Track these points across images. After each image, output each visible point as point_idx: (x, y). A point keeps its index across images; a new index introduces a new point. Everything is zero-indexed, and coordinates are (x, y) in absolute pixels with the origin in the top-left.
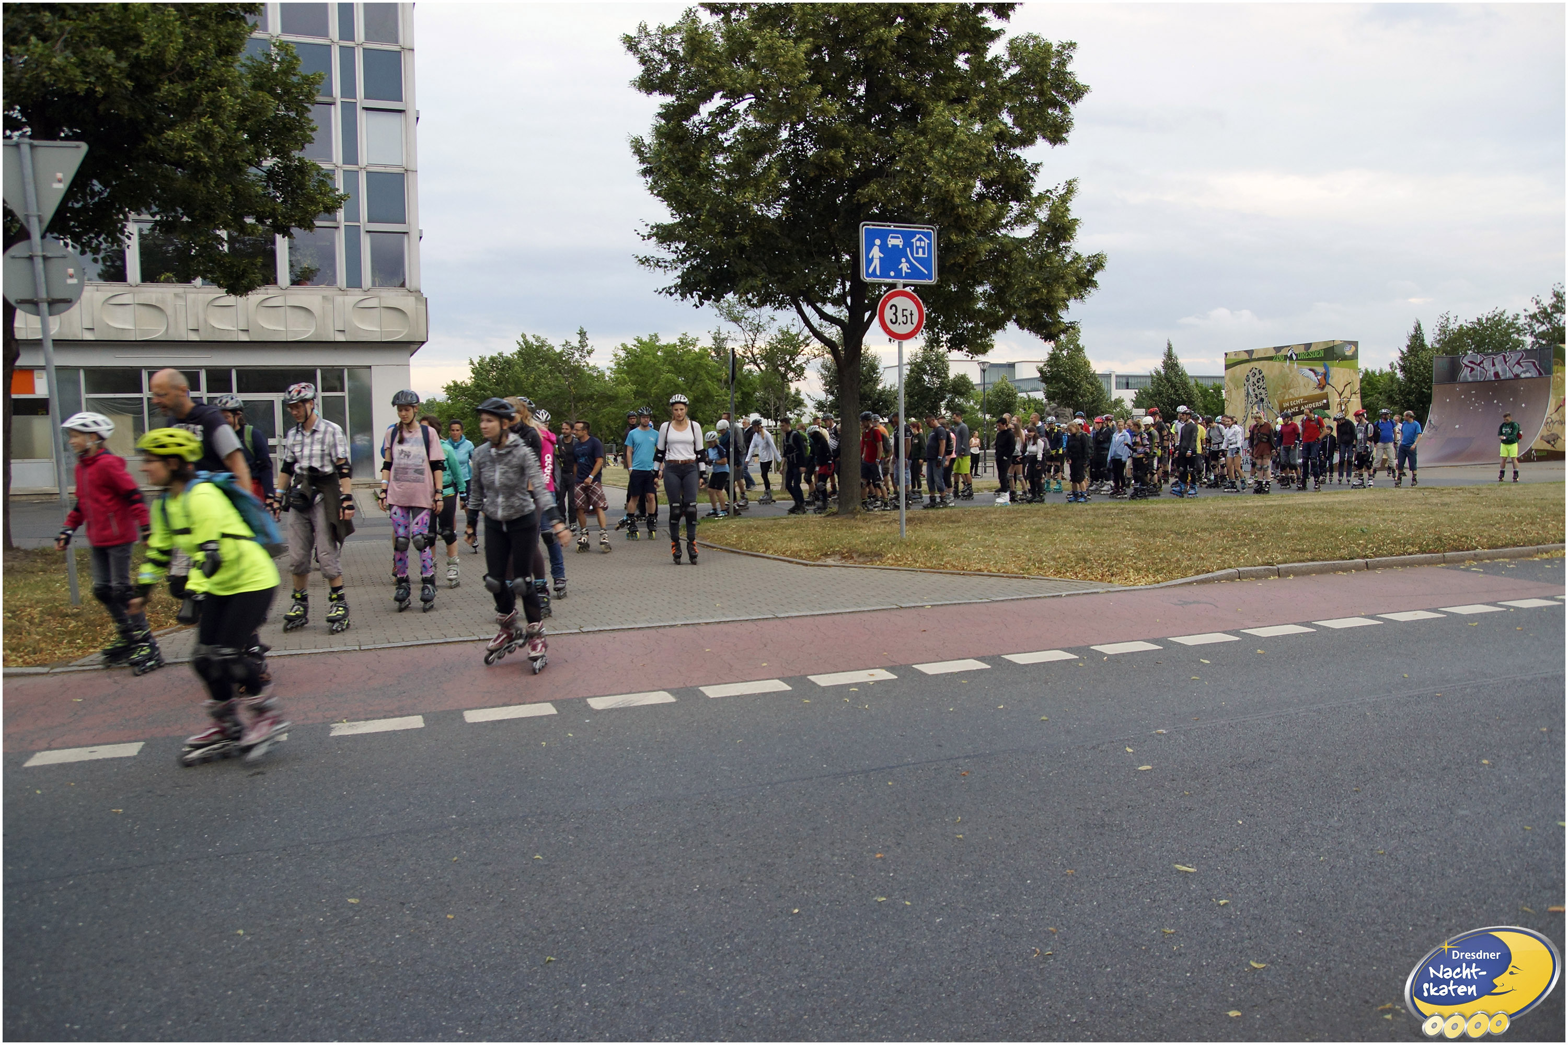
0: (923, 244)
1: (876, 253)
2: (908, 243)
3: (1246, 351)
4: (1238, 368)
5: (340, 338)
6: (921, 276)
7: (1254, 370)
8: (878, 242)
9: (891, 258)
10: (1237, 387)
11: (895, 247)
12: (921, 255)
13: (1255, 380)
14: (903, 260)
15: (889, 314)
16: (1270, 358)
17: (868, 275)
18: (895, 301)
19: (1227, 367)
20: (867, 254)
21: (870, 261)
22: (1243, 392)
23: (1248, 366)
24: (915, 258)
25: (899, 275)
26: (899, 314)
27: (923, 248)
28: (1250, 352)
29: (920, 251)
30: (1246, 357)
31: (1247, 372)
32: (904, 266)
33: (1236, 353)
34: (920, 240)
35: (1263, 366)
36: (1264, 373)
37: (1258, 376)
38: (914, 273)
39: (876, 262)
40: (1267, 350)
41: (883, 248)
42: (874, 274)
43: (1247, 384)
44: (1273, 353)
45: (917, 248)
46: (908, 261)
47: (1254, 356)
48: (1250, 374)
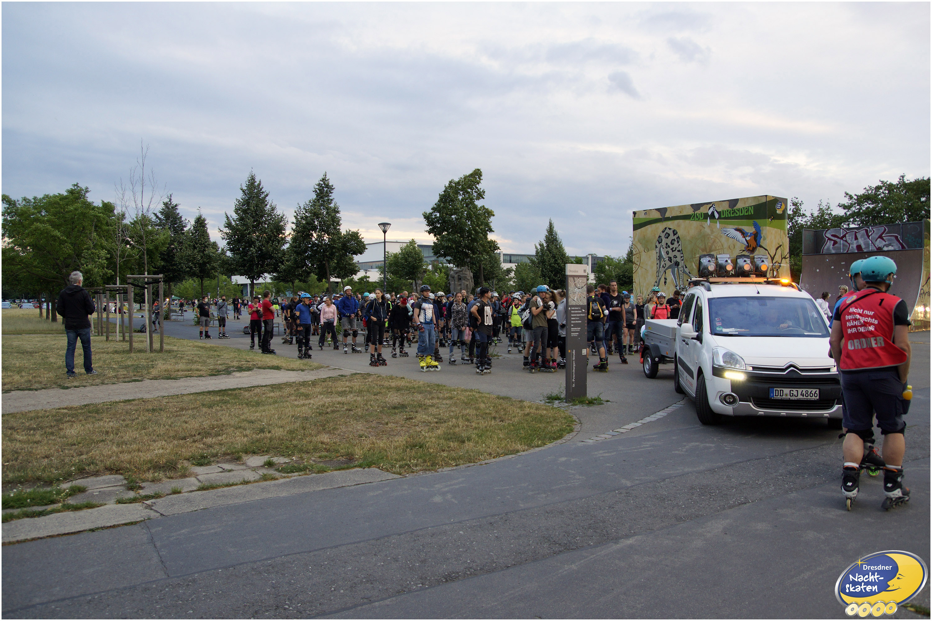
4: (649, 229)
10: (647, 249)
16: (687, 217)
19: (636, 227)
23: (660, 226)
28: (662, 211)
30: (658, 215)
33: (646, 212)
35: (679, 226)
40: (682, 208)
44: (690, 212)
47: (668, 215)
48: (663, 235)
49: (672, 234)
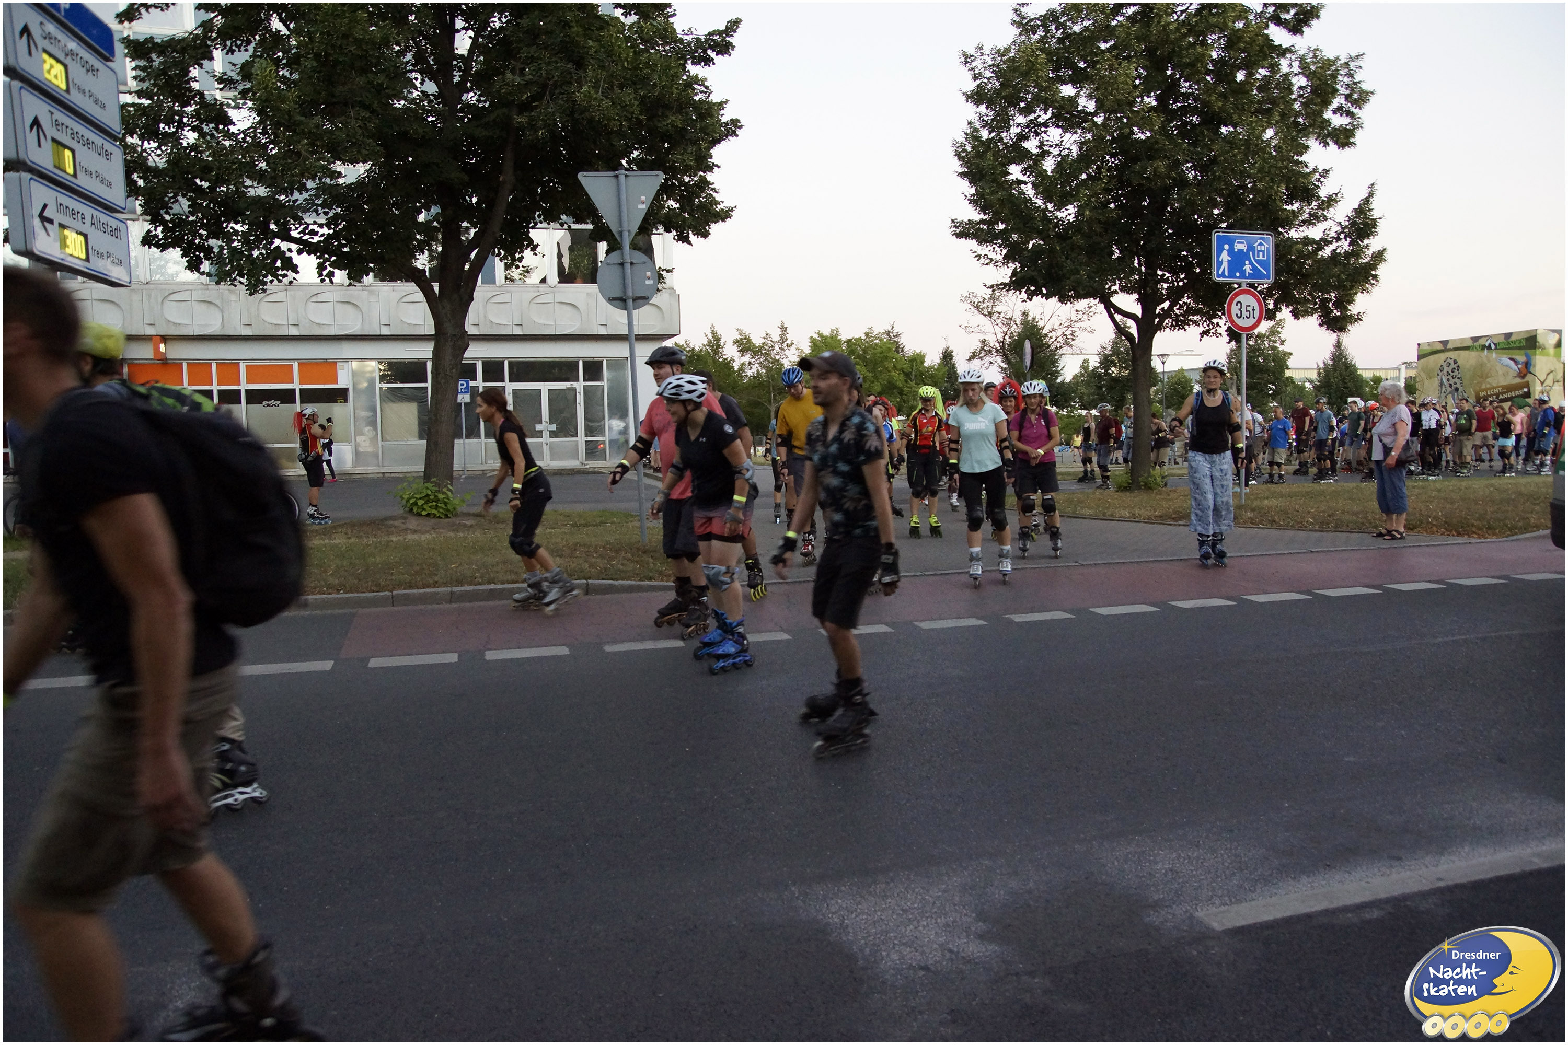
0: (1263, 248)
1: (1225, 255)
2: (1251, 248)
3: (1441, 342)
4: (1432, 358)
5: (603, 331)
6: (1261, 276)
7: (1449, 360)
8: (1226, 247)
9: (1238, 259)
10: (1430, 377)
11: (1241, 251)
12: (1261, 258)
13: (1450, 370)
14: (1247, 262)
15: (1235, 310)
16: (1466, 348)
17: (1219, 276)
18: (1240, 298)
19: (1420, 357)
20: (1218, 256)
21: (1220, 264)
22: (1436, 382)
23: (1442, 357)
24: (1256, 261)
25: (1243, 275)
26: (1244, 310)
27: (1263, 252)
28: (1445, 343)
29: (1261, 254)
30: (1440, 347)
31: (1441, 362)
32: (1248, 268)
33: (1429, 344)
34: (1261, 244)
35: (1459, 356)
36: (1459, 363)
37: (1453, 366)
38: (1256, 274)
39: (1225, 264)
40: (1462, 340)
41: (1231, 252)
42: (1223, 275)
43: (1440, 373)
44: (1470, 343)
45: (1259, 251)
46: (1251, 263)
47: (1449, 346)
48: (1445, 365)
49: (1452, 363)
